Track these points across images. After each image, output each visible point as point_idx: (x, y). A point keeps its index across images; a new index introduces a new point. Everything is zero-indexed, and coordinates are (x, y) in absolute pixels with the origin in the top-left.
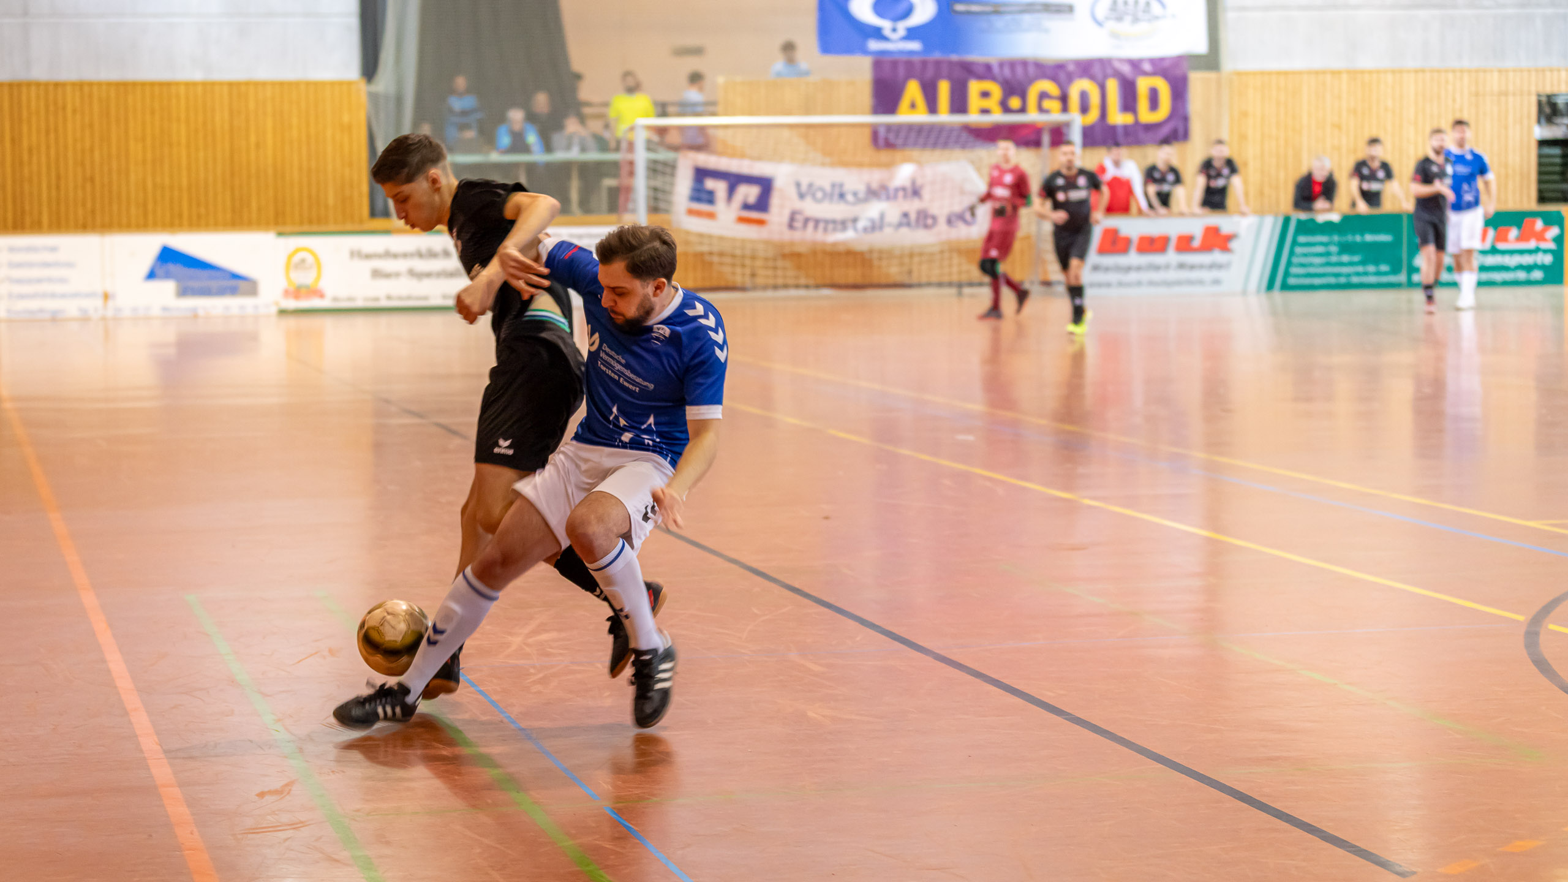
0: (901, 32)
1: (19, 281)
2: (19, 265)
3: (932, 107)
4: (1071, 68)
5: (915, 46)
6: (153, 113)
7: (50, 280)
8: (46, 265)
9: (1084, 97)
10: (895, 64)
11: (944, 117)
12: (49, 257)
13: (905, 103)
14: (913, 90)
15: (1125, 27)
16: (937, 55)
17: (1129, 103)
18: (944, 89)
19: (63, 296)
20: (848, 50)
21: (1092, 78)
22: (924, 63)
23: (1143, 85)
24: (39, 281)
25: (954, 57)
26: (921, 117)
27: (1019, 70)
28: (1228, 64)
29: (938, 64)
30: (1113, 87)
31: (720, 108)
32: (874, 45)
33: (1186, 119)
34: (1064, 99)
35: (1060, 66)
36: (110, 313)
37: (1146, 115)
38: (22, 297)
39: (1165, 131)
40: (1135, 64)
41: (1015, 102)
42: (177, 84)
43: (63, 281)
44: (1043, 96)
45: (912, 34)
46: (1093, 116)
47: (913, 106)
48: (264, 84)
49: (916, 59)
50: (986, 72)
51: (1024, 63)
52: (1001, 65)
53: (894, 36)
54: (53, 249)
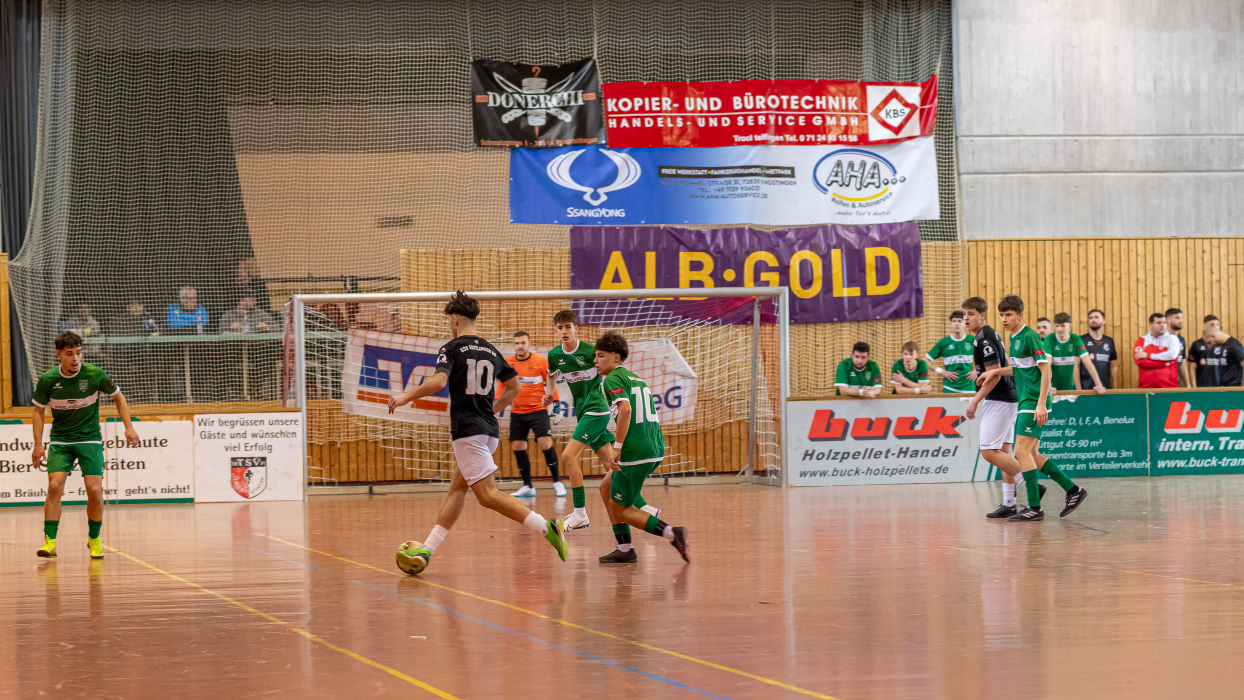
0: (604, 198)
3: (638, 281)
4: (791, 235)
5: (618, 213)
9: (805, 265)
10: (596, 232)
11: (651, 290)
13: (608, 275)
14: (616, 260)
15: (850, 192)
16: (643, 224)
17: (855, 276)
18: (651, 258)
20: (546, 219)
21: (814, 248)
22: (629, 231)
23: (871, 254)
25: (662, 226)
26: (625, 289)
27: (735, 237)
28: (965, 232)
29: (644, 231)
30: (836, 255)
31: (402, 284)
32: (572, 213)
33: (919, 291)
34: (784, 271)
35: (780, 234)
37: (874, 289)
39: (896, 304)
40: (862, 232)
41: (729, 275)
44: (760, 267)
45: (614, 200)
46: (817, 288)
47: (617, 279)
49: (618, 227)
50: (697, 242)
51: (740, 231)
52: (714, 233)
53: (595, 203)
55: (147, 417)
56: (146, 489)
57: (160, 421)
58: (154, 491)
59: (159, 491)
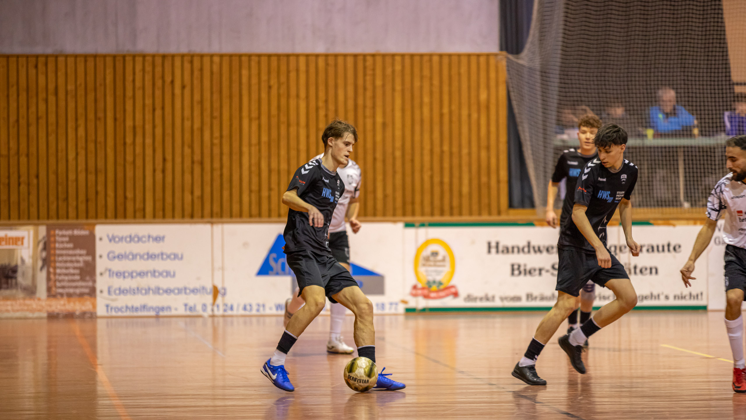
1: (118, 274)
2: (120, 257)
6: (270, 87)
7: (154, 273)
8: (151, 256)
12: (154, 248)
19: (168, 291)
24: (141, 274)
36: (219, 312)
38: (122, 291)
42: (297, 56)
43: (168, 274)
48: (393, 56)
54: (158, 239)
55: (660, 222)
56: (659, 296)
57: (674, 225)
58: (667, 297)
59: (671, 297)
